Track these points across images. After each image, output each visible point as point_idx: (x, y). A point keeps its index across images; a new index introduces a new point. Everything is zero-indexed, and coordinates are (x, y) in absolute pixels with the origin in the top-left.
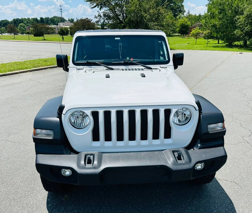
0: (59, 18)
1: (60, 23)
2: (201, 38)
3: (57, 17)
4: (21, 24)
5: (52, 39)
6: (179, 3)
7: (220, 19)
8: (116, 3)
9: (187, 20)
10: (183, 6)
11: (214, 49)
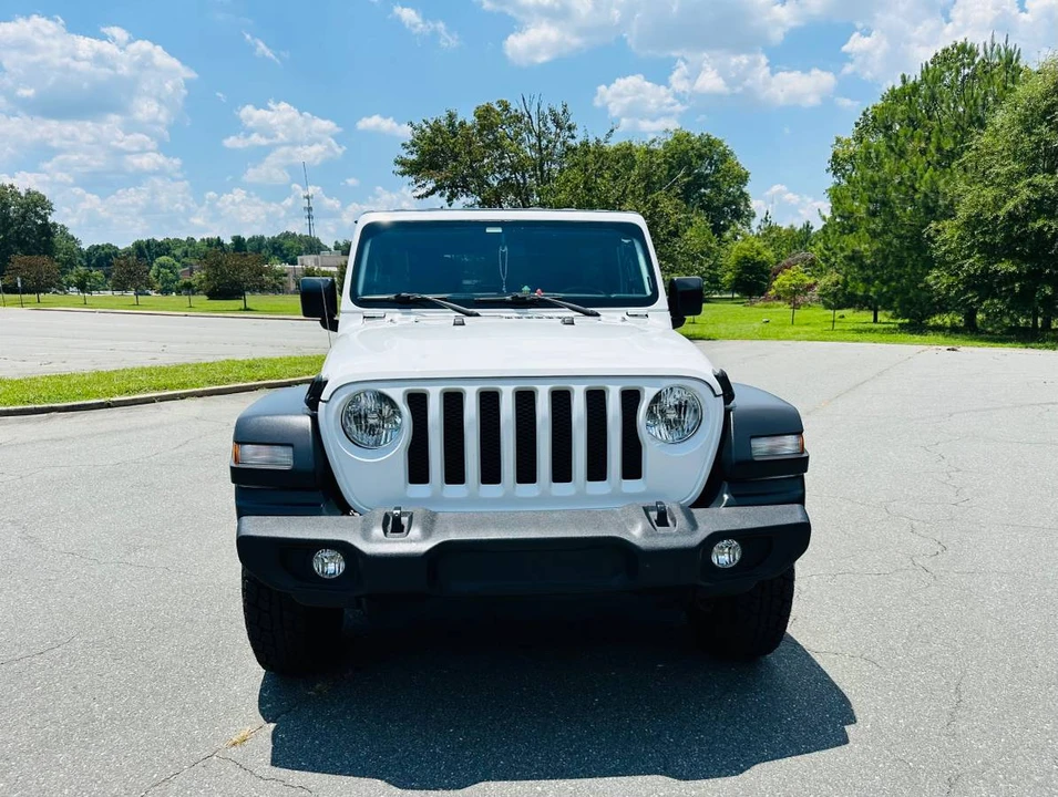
0: (301, 239)
1: (304, 257)
2: (814, 304)
3: (294, 234)
4: (163, 259)
5: (274, 308)
6: (730, 187)
7: (874, 235)
8: (505, 179)
9: (762, 244)
10: (744, 196)
11: (857, 336)
